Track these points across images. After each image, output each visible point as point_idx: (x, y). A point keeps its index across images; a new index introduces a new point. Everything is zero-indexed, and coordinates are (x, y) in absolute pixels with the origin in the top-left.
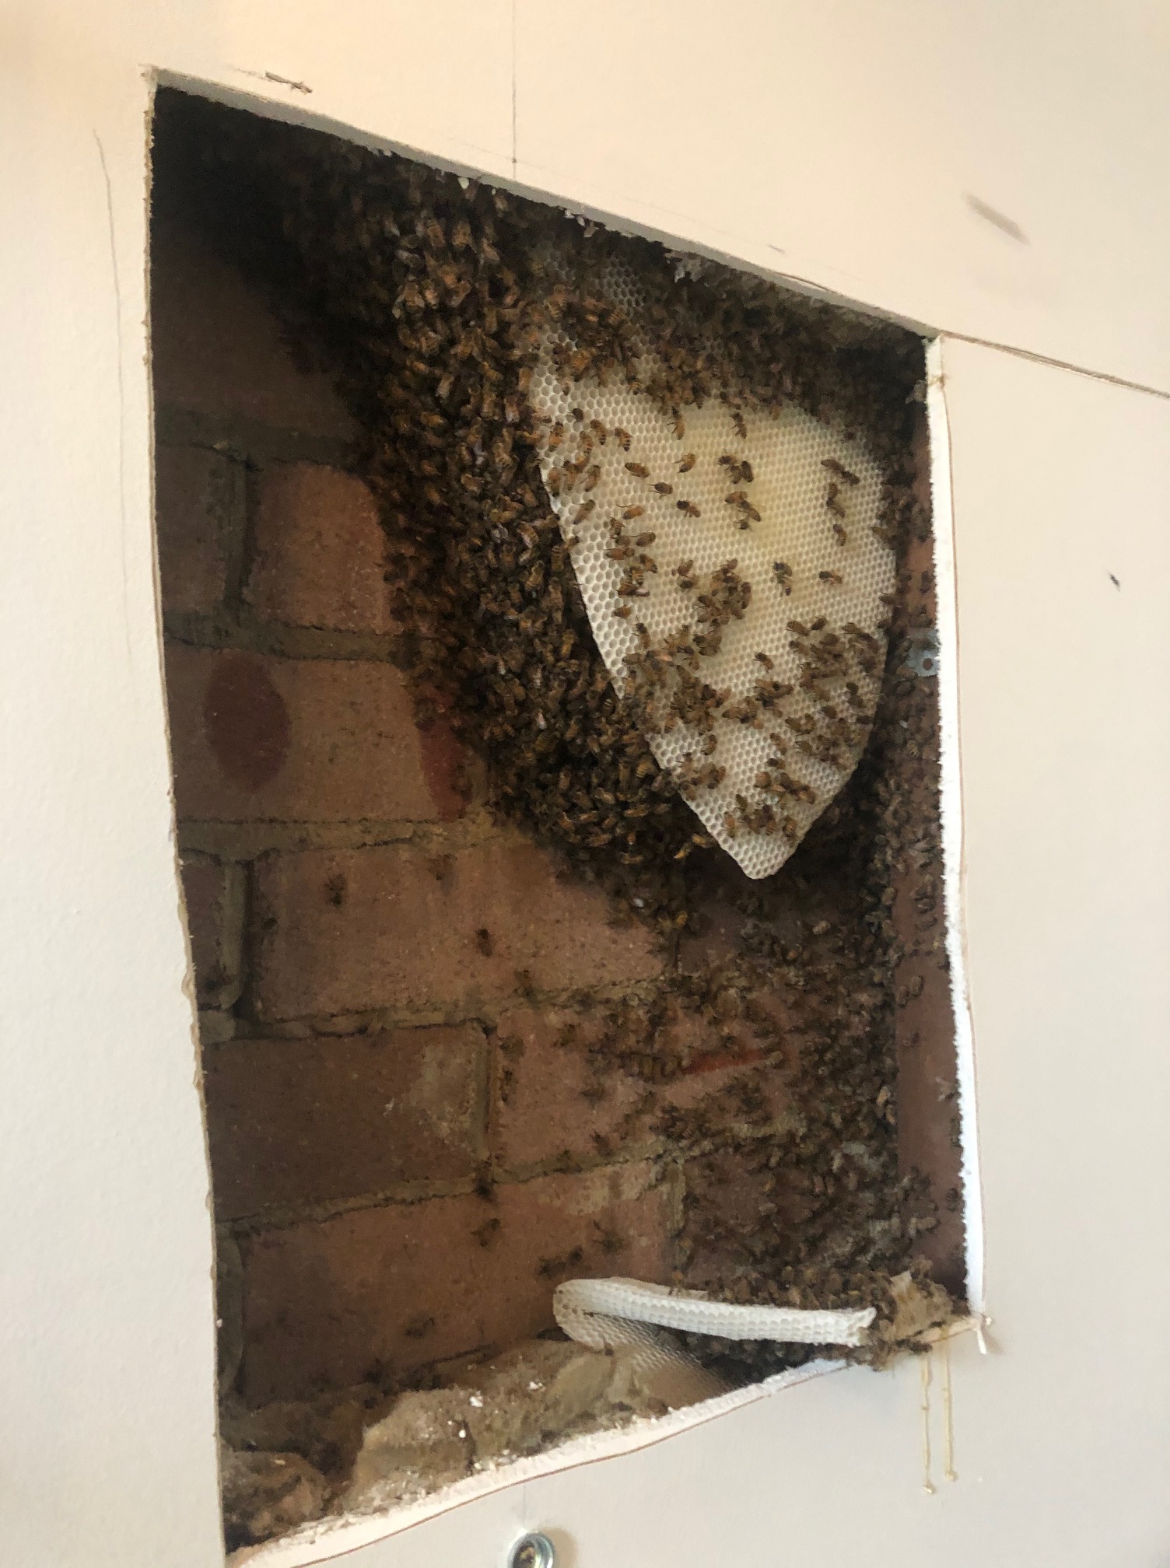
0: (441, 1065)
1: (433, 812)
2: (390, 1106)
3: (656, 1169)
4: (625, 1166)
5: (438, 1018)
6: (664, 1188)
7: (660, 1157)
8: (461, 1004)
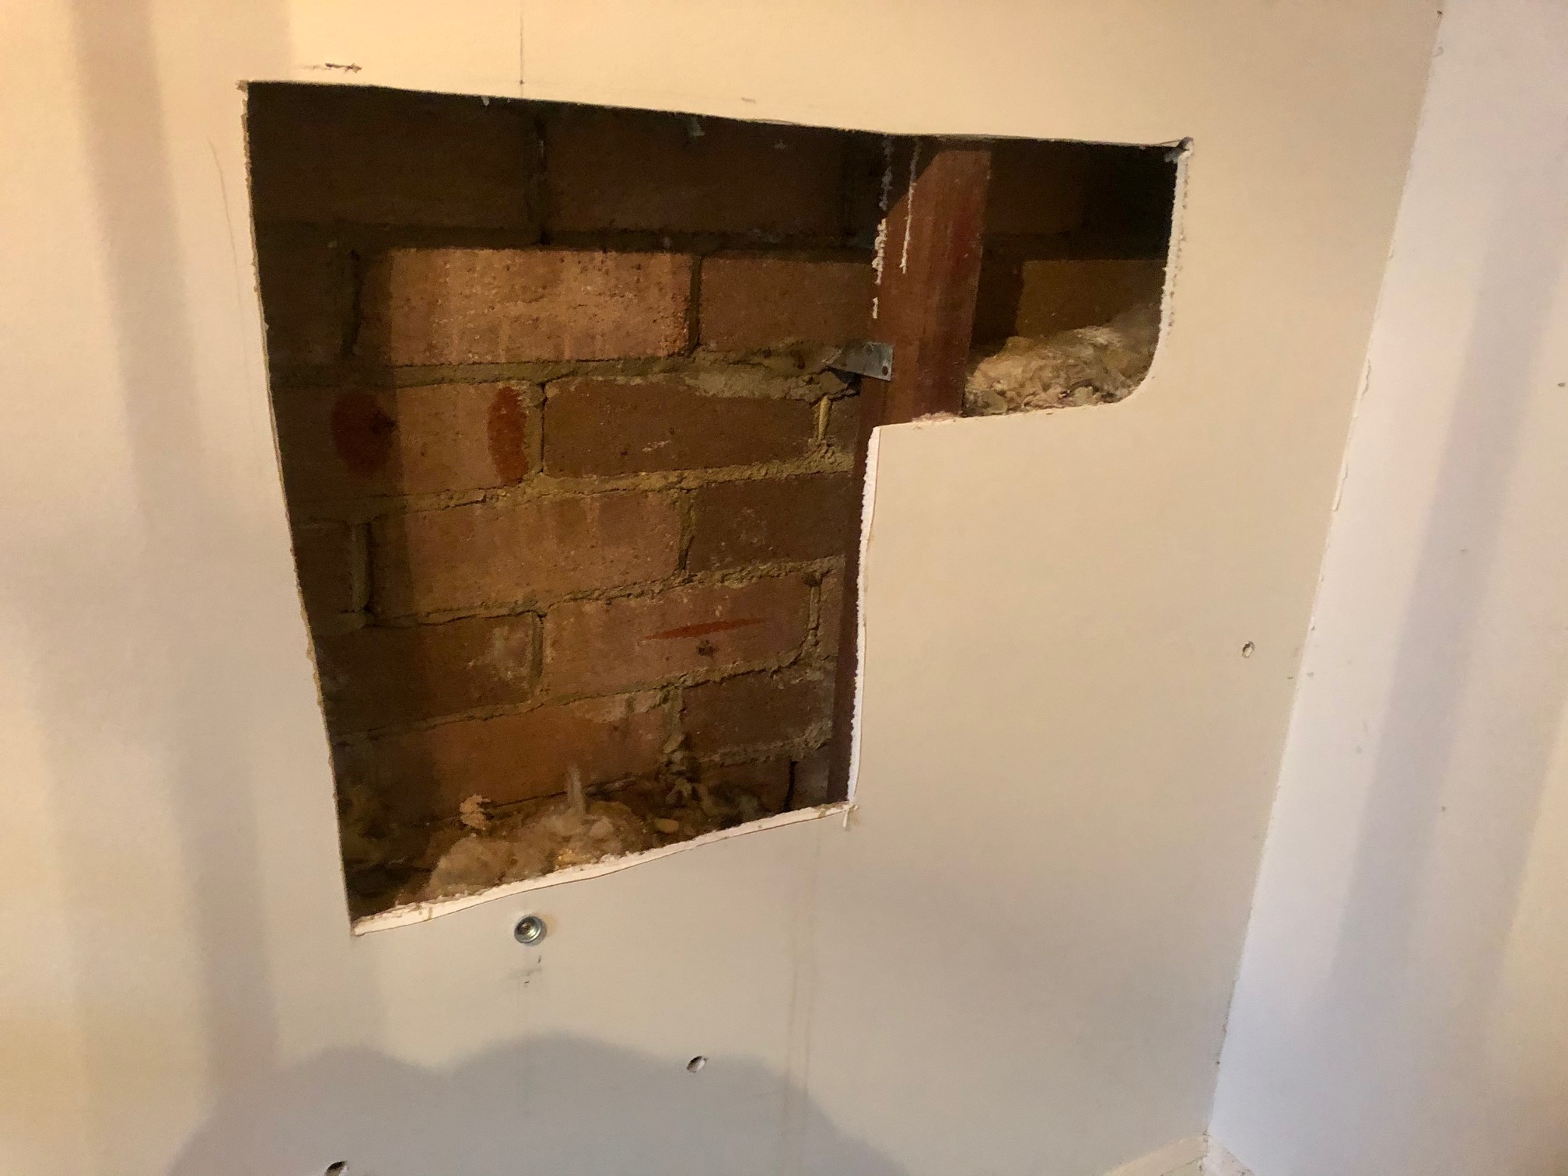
0: (507, 639)
1: (499, 481)
2: (471, 664)
3: (660, 695)
4: (638, 693)
5: (504, 611)
6: (666, 706)
7: (664, 687)
8: (519, 603)
